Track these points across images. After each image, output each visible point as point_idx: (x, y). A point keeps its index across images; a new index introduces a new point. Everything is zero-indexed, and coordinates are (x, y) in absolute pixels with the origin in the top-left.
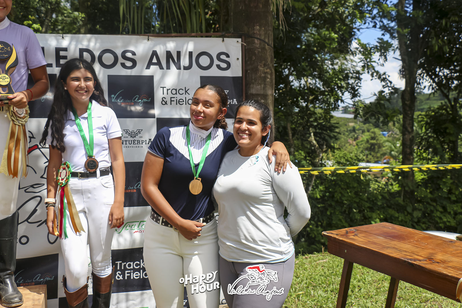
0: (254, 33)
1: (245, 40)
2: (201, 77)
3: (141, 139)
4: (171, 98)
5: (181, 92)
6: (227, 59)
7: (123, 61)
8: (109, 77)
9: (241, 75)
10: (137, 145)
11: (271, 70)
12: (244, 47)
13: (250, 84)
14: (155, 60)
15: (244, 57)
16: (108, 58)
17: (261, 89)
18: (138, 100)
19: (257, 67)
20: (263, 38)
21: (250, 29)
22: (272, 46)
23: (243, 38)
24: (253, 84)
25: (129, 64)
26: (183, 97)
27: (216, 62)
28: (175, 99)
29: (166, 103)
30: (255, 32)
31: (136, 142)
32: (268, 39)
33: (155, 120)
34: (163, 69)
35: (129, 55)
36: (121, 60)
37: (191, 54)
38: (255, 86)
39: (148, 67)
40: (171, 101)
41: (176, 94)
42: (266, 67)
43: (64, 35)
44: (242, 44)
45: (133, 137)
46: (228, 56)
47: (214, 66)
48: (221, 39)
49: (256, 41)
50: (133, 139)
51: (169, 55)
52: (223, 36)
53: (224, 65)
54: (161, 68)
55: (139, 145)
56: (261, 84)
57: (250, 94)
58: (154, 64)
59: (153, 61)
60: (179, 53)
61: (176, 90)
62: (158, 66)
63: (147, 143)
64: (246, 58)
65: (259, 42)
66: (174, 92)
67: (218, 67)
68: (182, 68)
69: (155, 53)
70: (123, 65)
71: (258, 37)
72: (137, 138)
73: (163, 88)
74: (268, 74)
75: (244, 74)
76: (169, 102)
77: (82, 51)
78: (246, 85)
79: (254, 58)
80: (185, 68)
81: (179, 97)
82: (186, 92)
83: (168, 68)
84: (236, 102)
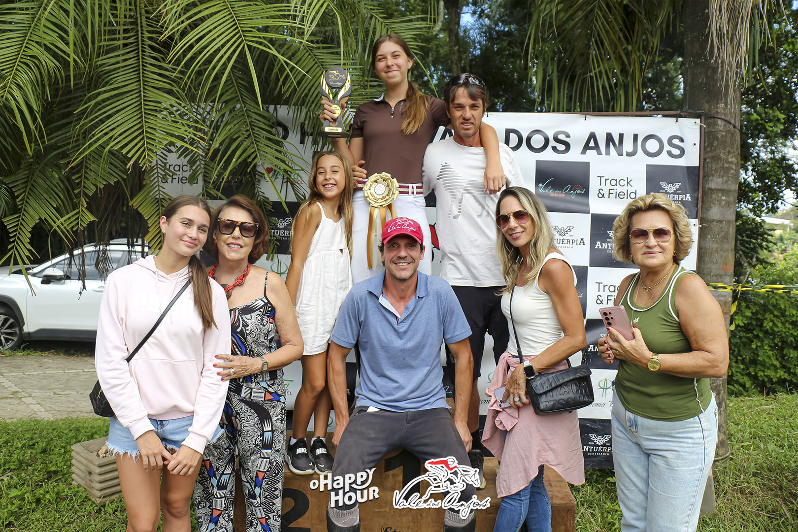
0: (717, 113)
1: (705, 120)
2: (648, 166)
3: (571, 238)
4: (610, 190)
5: (622, 183)
6: (681, 144)
7: (555, 144)
8: (538, 163)
9: (698, 165)
10: (566, 245)
11: (737, 159)
12: (703, 130)
13: (709, 177)
14: (592, 144)
15: (702, 143)
16: (538, 141)
17: (723, 183)
18: (570, 190)
19: (719, 155)
20: (728, 118)
21: (713, 107)
22: (739, 128)
23: (703, 118)
24: (713, 175)
25: (561, 147)
26: (624, 189)
27: (667, 147)
28: (614, 192)
29: (603, 196)
30: (719, 111)
31: (566, 242)
32: (735, 120)
33: (590, 215)
34: (602, 154)
35: (562, 137)
36: (552, 143)
37: (636, 137)
38: (715, 179)
39: (584, 152)
40: (610, 194)
41: (616, 185)
42: (731, 155)
43: (489, 113)
44: (701, 126)
45: (562, 236)
46: (682, 140)
47: (665, 152)
48: (674, 119)
49: (719, 122)
50: (561, 238)
51: (609, 138)
52: (677, 116)
53: (676, 152)
54: (600, 153)
55: (568, 245)
56: (723, 177)
57: (708, 188)
58: (591, 148)
59: (590, 145)
60: (621, 136)
61: (616, 180)
62: (595, 152)
63: (578, 243)
64: (705, 143)
65: (723, 124)
66: (613, 182)
67: (669, 153)
68: (625, 154)
69: (592, 136)
70: (554, 148)
71: (723, 117)
72: (567, 237)
73: (601, 177)
74: (733, 164)
75: (702, 163)
76: (606, 195)
77: (508, 132)
78: (704, 177)
79: (716, 143)
80: (629, 154)
81: (619, 189)
82: (628, 183)
83: (608, 153)
84: (689, 198)
